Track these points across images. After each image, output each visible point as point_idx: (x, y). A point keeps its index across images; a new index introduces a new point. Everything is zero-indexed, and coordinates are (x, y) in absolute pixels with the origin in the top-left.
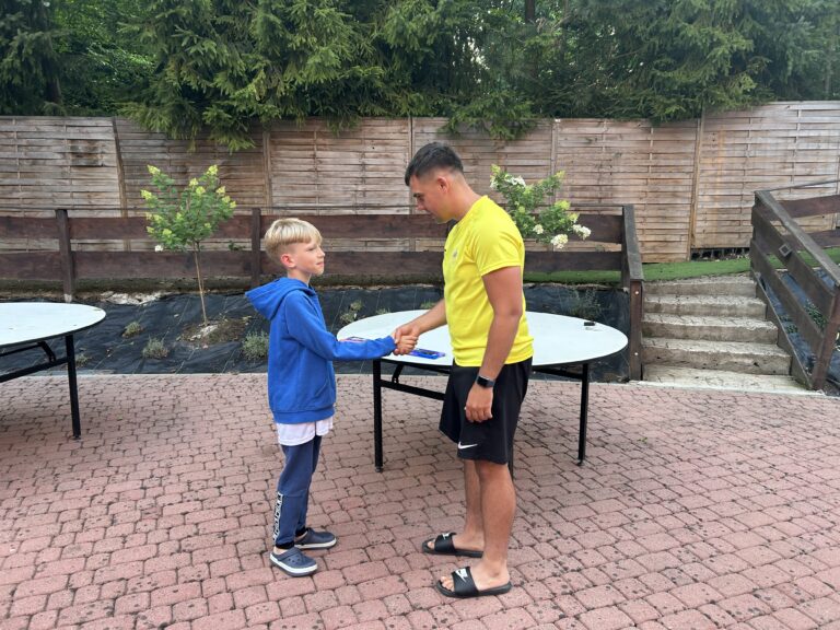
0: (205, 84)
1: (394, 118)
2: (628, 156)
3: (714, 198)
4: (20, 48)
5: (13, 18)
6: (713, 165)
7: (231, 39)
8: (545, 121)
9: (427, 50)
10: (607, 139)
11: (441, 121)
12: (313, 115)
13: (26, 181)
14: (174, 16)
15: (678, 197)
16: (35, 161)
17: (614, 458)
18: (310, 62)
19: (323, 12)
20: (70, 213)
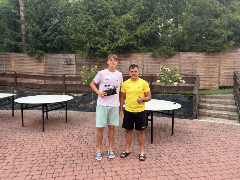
0: (95, 46)
1: (139, 53)
2: (200, 61)
4: (57, 39)
5: (56, 33)
6: (225, 64)
7: (102, 36)
8: (177, 53)
9: (147, 37)
10: (195, 57)
11: (151, 53)
12: (119, 52)
13: (56, 68)
15: (215, 72)
16: (58, 63)
17: (181, 135)
18: (119, 42)
19: (122, 30)
20: (65, 75)
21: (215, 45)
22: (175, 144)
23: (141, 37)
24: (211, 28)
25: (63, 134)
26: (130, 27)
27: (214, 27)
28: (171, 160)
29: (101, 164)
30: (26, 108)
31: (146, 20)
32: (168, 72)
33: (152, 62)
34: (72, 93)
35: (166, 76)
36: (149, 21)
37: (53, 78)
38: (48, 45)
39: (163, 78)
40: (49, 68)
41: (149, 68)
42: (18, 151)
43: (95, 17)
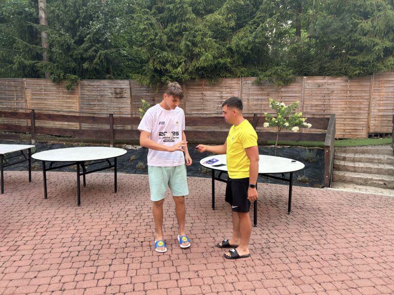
0: (163, 67)
1: (234, 78)
2: (337, 92)
3: (379, 111)
4: (100, 56)
5: (98, 46)
6: (379, 95)
7: (173, 50)
8: (299, 77)
9: (248, 52)
10: (328, 85)
11: (254, 79)
12: (202, 77)
13: (98, 103)
14: (153, 44)
15: (362, 110)
16: (102, 96)
17: (304, 213)
18: (201, 59)
19: (207, 40)
20: (114, 115)
21: (363, 64)
22: (293, 228)
23: (238, 52)
24: (356, 35)
25: (110, 211)
26: (220, 34)
27: (361, 34)
28: (287, 254)
29: (172, 258)
30: (51, 169)
31: (246, 23)
32: (283, 109)
33: (257, 92)
34: (124, 144)
35: (280, 116)
36: (252, 24)
37: (94, 119)
38: (86, 65)
39: (274, 119)
40: (87, 103)
41: (251, 103)
42: (39, 237)
43: (162, 18)
